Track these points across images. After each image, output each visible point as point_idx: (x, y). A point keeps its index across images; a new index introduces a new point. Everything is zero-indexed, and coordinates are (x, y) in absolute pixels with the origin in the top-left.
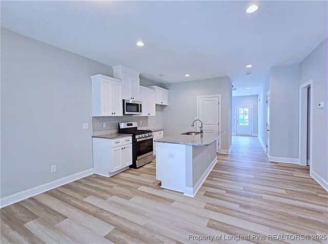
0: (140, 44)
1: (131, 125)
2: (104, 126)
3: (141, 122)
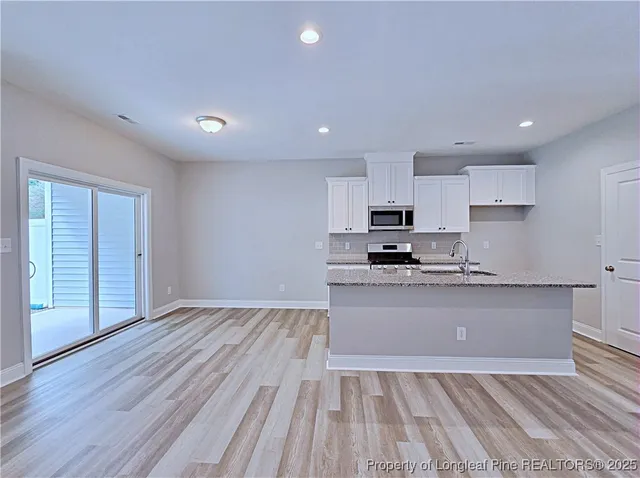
0: (324, 130)
1: (395, 247)
2: (347, 248)
3: (434, 244)
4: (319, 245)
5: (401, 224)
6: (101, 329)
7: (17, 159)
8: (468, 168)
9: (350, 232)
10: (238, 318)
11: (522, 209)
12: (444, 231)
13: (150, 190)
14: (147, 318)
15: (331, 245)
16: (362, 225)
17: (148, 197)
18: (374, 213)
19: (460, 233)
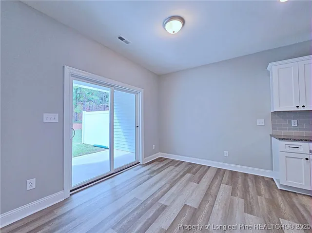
4: (261, 122)
6: (115, 168)
7: (64, 67)
10: (194, 174)
13: (143, 90)
14: (141, 163)
17: (142, 94)
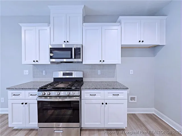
1: (71, 74)
3: (99, 71)
4: (26, 72)
5: (71, 58)
8: (120, 17)
9: (37, 63)
11: (154, 48)
12: (104, 63)
15: (34, 72)
16: (45, 59)
18: (52, 50)
19: (116, 64)
